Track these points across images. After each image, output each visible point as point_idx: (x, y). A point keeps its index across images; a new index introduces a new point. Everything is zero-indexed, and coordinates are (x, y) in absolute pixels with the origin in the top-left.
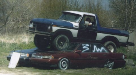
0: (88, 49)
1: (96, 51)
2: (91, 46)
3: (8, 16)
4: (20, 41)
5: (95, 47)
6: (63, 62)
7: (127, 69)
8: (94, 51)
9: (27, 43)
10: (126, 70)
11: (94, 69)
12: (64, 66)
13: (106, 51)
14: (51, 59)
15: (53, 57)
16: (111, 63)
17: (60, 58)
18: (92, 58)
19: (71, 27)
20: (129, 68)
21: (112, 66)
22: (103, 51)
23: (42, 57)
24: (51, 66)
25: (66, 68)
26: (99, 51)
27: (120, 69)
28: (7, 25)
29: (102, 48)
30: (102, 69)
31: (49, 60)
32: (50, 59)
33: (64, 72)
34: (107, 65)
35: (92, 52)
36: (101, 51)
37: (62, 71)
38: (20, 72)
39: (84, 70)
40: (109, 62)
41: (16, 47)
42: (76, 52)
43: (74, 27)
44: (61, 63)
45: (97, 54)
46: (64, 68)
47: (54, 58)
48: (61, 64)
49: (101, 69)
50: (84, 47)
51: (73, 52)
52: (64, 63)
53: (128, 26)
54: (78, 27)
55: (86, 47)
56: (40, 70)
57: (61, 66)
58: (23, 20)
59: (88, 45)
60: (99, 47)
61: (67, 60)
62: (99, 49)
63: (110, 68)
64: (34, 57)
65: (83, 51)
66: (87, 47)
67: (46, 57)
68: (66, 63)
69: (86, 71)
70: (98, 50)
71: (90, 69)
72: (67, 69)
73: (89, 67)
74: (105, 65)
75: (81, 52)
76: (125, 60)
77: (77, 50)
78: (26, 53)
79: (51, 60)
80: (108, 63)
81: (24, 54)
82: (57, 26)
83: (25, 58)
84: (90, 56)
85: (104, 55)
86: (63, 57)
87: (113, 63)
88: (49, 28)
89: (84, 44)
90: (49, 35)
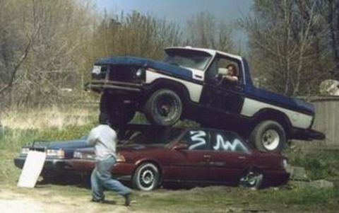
0: (204, 142)
1: (221, 149)
2: (210, 136)
3: (17, 68)
4: (44, 125)
5: (219, 138)
6: (145, 173)
7: (289, 189)
8: (216, 148)
9: (60, 129)
10: (289, 192)
11: (216, 188)
12: (147, 182)
13: (244, 148)
14: (119, 162)
15: (123, 157)
16: (256, 177)
17: (139, 162)
18: (212, 163)
19: (188, 77)
20: (295, 187)
21: (257, 184)
22: (238, 148)
25: (151, 187)
26: (229, 149)
27: (276, 189)
28: (14, 88)
29: (237, 142)
30: (234, 190)
33: (147, 196)
34: (247, 179)
35: (213, 149)
36: (233, 147)
37: (141, 195)
38: (45, 195)
39: (192, 191)
40: (251, 173)
41: (36, 138)
42: (175, 149)
44: (142, 174)
45: (223, 155)
46: (147, 186)
47: (124, 160)
48: (141, 177)
49: (232, 188)
51: (170, 147)
52: (148, 175)
53: (293, 90)
54: (202, 79)
55: (198, 137)
57: (141, 180)
58: (51, 76)
59: (203, 134)
60: (228, 138)
61: (155, 169)
62: (228, 143)
63: (253, 189)
64: (79, 158)
65: (192, 147)
66: (202, 137)
68: (152, 175)
69: (198, 194)
70: (226, 146)
71: (207, 189)
73: (205, 185)
74: (242, 179)
75: (187, 148)
78: (58, 149)
79: (118, 164)
80: (250, 177)
81: (53, 151)
83: (55, 161)
84: (208, 158)
85: (241, 157)
86: (145, 159)
87: (261, 176)
88: (138, 74)
89: (193, 130)
90: (138, 90)
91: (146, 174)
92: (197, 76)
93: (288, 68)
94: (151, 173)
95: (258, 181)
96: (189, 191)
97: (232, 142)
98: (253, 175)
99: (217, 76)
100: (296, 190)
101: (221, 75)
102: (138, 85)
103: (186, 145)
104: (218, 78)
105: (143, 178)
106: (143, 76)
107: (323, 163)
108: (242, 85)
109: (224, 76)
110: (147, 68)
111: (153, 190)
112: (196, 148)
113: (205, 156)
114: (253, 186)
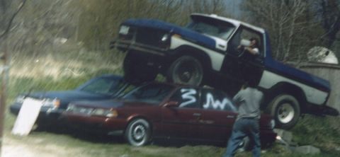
0: (194, 100)
1: (211, 107)
2: (200, 95)
5: (209, 96)
6: (136, 129)
7: (277, 153)
8: (206, 106)
10: (277, 155)
11: (205, 148)
12: (138, 137)
13: (233, 107)
15: (115, 112)
17: (130, 118)
18: (201, 121)
20: (282, 151)
21: (245, 144)
22: (227, 107)
23: (90, 112)
24: (110, 133)
25: (142, 143)
26: (219, 108)
27: (263, 152)
29: (226, 101)
31: (107, 120)
33: (138, 152)
35: (202, 107)
36: (222, 106)
37: (133, 149)
39: (182, 149)
42: (167, 106)
43: (217, 47)
45: (213, 113)
46: (139, 141)
47: (116, 115)
49: (221, 149)
50: (185, 96)
51: (160, 105)
53: (284, 55)
54: (225, 49)
55: (189, 95)
56: (85, 143)
57: (133, 136)
59: (193, 92)
60: (218, 97)
61: (147, 124)
62: (218, 103)
63: (242, 150)
64: (72, 112)
65: (183, 104)
66: (193, 95)
67: (100, 112)
68: (143, 131)
70: (216, 104)
71: (196, 148)
72: (145, 145)
73: (193, 144)
75: (178, 106)
76: (276, 131)
77: (168, 102)
81: (48, 100)
83: (49, 111)
84: (198, 116)
85: (229, 117)
86: (137, 115)
88: (164, 39)
89: (185, 88)
90: (162, 54)
91: (138, 130)
92: (221, 46)
94: (142, 128)
96: (179, 149)
97: (221, 101)
99: (239, 47)
100: (283, 154)
102: (163, 50)
103: (176, 103)
105: (135, 134)
106: (169, 41)
107: (310, 129)
108: (263, 58)
109: (246, 48)
110: (173, 34)
112: (187, 106)
113: (195, 114)
114: (241, 147)
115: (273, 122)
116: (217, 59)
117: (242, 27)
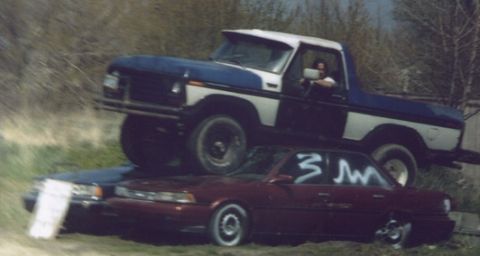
0: (318, 171)
1: (346, 181)
2: (328, 161)
5: (343, 164)
6: (226, 219)
7: (455, 248)
8: (339, 180)
10: (453, 253)
12: (229, 233)
13: (382, 180)
14: (186, 204)
15: (191, 196)
16: (401, 228)
17: (216, 203)
18: (331, 205)
19: (255, 88)
20: (463, 245)
21: (403, 238)
22: (372, 180)
23: (152, 197)
24: (184, 230)
25: (235, 241)
26: (359, 182)
27: (432, 247)
29: (370, 171)
30: (366, 247)
31: (179, 208)
32: (180, 204)
34: (387, 231)
35: (333, 183)
36: (365, 180)
37: (221, 252)
39: (300, 248)
40: (393, 221)
42: (275, 183)
43: (266, 88)
44: (221, 220)
45: (349, 191)
46: (229, 239)
47: (193, 201)
48: (220, 225)
49: (364, 245)
50: (303, 165)
51: (265, 180)
52: (231, 221)
53: (463, 89)
54: (278, 90)
55: (311, 163)
56: (143, 246)
57: (221, 230)
59: (317, 158)
60: (358, 165)
61: (242, 211)
62: (357, 174)
63: (397, 246)
64: (124, 197)
65: (300, 179)
66: (316, 163)
67: (167, 196)
68: (238, 222)
69: (309, 253)
70: (354, 177)
71: (323, 246)
72: (240, 244)
73: (320, 240)
74: (379, 232)
75: (292, 182)
76: (452, 216)
77: (277, 176)
78: (90, 184)
80: (392, 227)
81: (83, 187)
82: (206, 83)
84: (324, 197)
85: (375, 196)
86: (226, 199)
87: (408, 226)
91: (228, 221)
92: (270, 85)
93: (456, 54)
94: (236, 218)
95: (404, 234)
96: (295, 249)
97: (362, 171)
98: (397, 225)
99: (302, 80)
100: (464, 250)
101: (308, 80)
103: (290, 177)
104: (303, 84)
105: (223, 227)
106: (183, 93)
108: (344, 93)
109: (312, 82)
111: (238, 245)
112: (307, 181)
113: (320, 194)
114: (396, 241)
115: (447, 203)
116: (267, 109)
117: (303, 47)
